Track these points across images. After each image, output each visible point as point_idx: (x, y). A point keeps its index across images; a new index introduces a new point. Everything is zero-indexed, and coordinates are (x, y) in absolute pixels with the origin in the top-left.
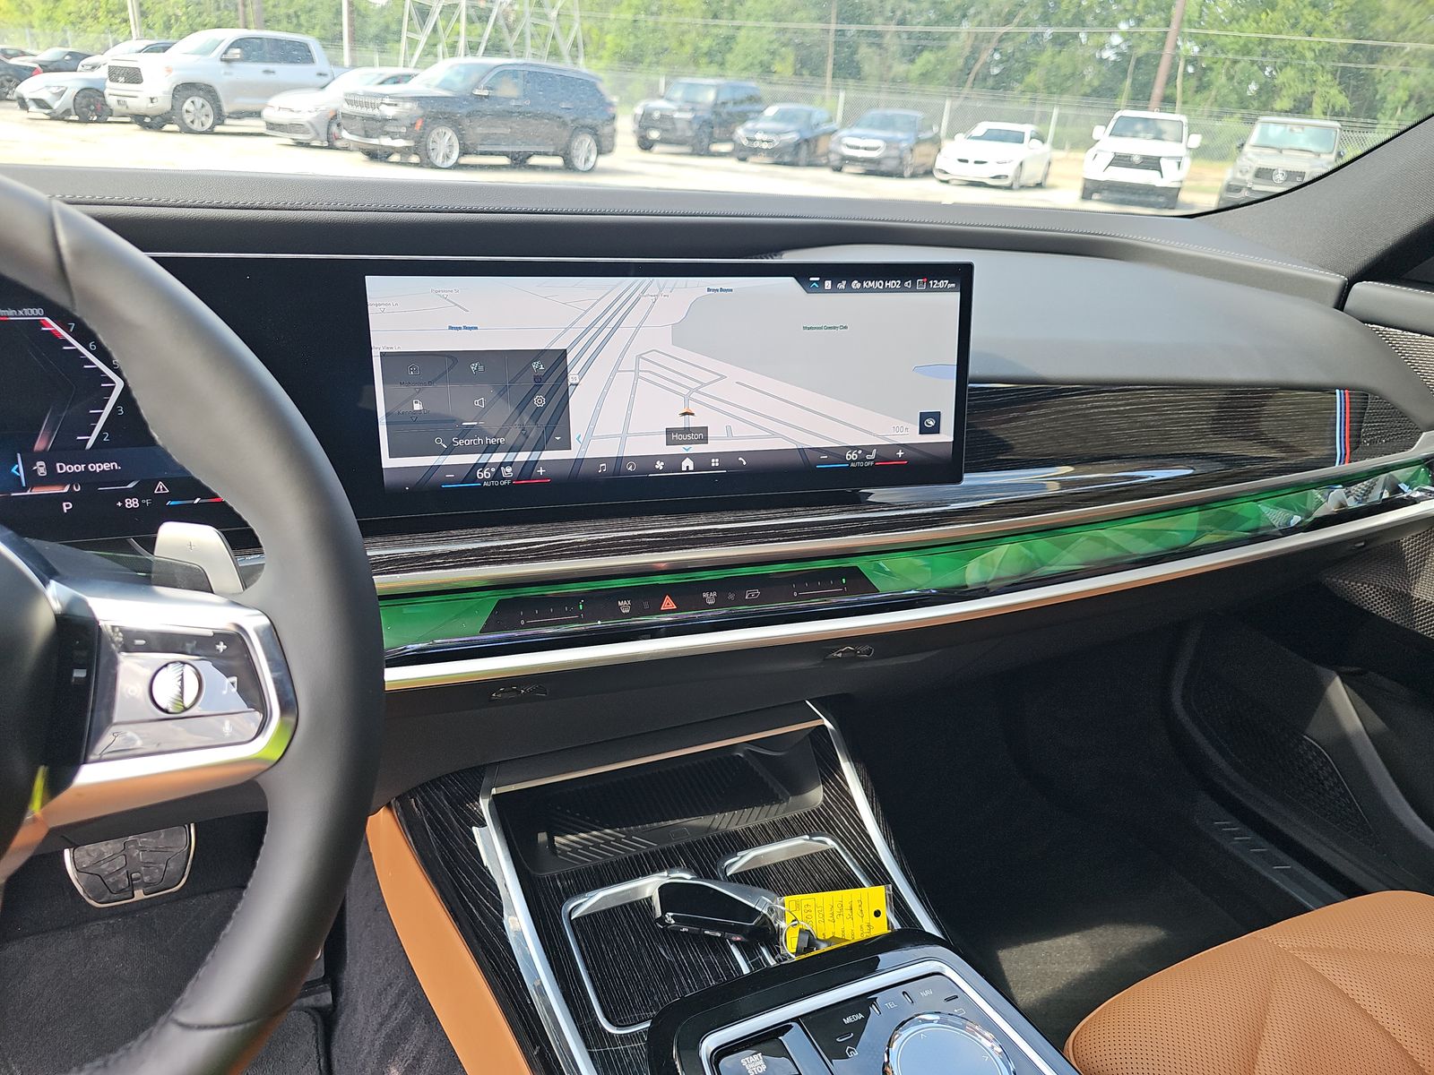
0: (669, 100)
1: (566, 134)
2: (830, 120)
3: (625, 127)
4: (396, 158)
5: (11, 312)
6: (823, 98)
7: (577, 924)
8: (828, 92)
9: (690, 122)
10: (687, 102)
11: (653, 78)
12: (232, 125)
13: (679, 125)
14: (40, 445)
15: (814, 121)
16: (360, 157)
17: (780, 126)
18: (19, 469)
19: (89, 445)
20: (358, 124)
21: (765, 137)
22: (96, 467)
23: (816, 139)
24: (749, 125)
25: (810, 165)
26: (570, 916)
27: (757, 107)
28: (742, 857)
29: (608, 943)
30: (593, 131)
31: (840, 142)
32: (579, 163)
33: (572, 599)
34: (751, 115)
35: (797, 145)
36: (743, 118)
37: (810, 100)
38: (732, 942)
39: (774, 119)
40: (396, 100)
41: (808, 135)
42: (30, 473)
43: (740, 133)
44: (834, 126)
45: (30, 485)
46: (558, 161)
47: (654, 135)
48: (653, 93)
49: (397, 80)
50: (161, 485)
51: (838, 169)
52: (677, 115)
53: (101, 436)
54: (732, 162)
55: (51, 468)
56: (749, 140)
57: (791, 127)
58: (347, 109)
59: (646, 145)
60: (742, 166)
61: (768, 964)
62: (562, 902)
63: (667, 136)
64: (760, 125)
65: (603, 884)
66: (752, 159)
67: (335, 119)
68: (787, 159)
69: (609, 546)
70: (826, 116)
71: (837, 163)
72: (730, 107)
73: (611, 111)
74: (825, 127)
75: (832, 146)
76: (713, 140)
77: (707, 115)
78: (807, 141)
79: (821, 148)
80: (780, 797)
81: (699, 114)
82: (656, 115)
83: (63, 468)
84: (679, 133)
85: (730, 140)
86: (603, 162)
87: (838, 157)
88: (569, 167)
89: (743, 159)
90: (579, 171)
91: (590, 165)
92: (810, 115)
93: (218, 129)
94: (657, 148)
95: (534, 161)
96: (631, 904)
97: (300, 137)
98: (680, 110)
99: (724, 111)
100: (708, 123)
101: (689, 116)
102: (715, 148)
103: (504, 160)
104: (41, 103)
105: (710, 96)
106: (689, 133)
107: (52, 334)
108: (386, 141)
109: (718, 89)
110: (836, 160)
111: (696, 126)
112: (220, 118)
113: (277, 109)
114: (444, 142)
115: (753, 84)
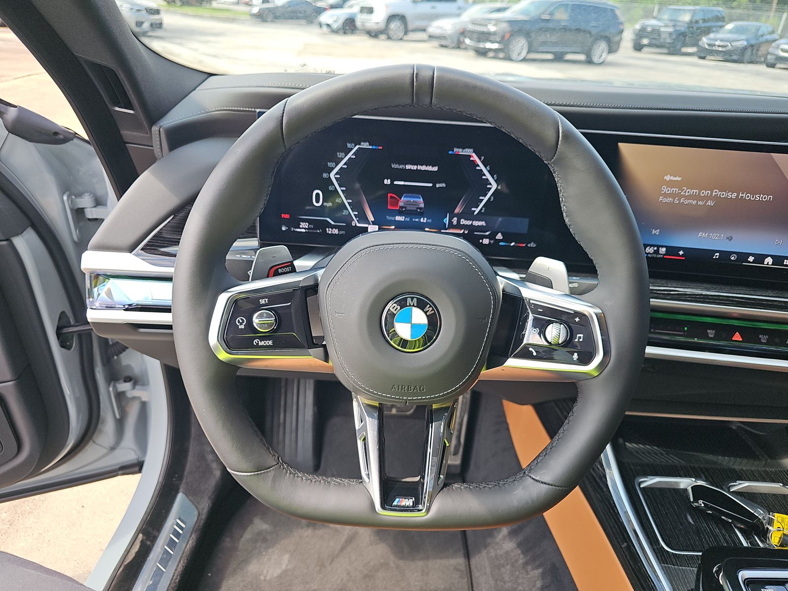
0: (659, 20)
1: (591, 40)
2: (773, 32)
3: (628, 36)
4: (491, 54)
5: (461, 150)
6: (769, 17)
7: (644, 490)
8: (772, 14)
9: (670, 34)
10: (672, 20)
11: (650, 6)
12: (411, 36)
13: (663, 36)
14: (457, 211)
15: (760, 33)
16: (472, 53)
17: (735, 36)
18: (446, 220)
19: (476, 213)
20: (475, 36)
21: (721, 44)
22: (476, 223)
23: (759, 45)
24: (712, 36)
25: (751, 62)
26: (640, 486)
27: (720, 24)
28: (740, 484)
29: (662, 505)
30: (608, 40)
31: (778, 47)
32: (596, 59)
33: (683, 323)
34: (714, 29)
35: (745, 49)
36: (707, 31)
37: (758, 19)
38: (736, 527)
39: (731, 32)
40: (497, 21)
41: (753, 42)
42: (450, 222)
43: (705, 41)
44: (775, 36)
45: (449, 228)
46: (582, 57)
47: (645, 41)
48: (648, 15)
49: (499, 10)
50: (500, 234)
51: (772, 66)
52: (662, 29)
53: (481, 209)
54: (695, 59)
55: (459, 221)
56: (709, 45)
57: (743, 37)
58: (471, 27)
59: (638, 47)
60: (702, 62)
61: (759, 546)
62: (635, 477)
63: (654, 42)
64: (720, 35)
65: (656, 474)
66: (709, 57)
67: (463, 33)
68: (735, 57)
69: (723, 300)
70: (770, 29)
71: (772, 61)
72: (701, 24)
73: (621, 27)
74: (769, 37)
75: (771, 50)
76: (685, 45)
77: (683, 29)
78: (752, 46)
79: (763, 50)
80: (760, 457)
81: (678, 28)
82: (649, 29)
83: (463, 222)
84: (662, 40)
85: (695, 44)
86: (611, 58)
87: (774, 57)
88: (589, 62)
89: (703, 58)
90: (594, 63)
91: (601, 61)
92: (758, 30)
93: (406, 38)
94: (645, 49)
95: (569, 57)
96: (674, 489)
97: (444, 43)
98: (666, 26)
99: (695, 26)
100: (683, 34)
101: (671, 30)
102: (684, 50)
103: (550, 56)
104: (328, 25)
105: (687, 18)
106: (669, 41)
107: (474, 161)
108: (488, 45)
109: (694, 12)
110: (771, 59)
111: (674, 36)
112: (406, 33)
113: (436, 27)
114: (520, 45)
115: (720, 9)
